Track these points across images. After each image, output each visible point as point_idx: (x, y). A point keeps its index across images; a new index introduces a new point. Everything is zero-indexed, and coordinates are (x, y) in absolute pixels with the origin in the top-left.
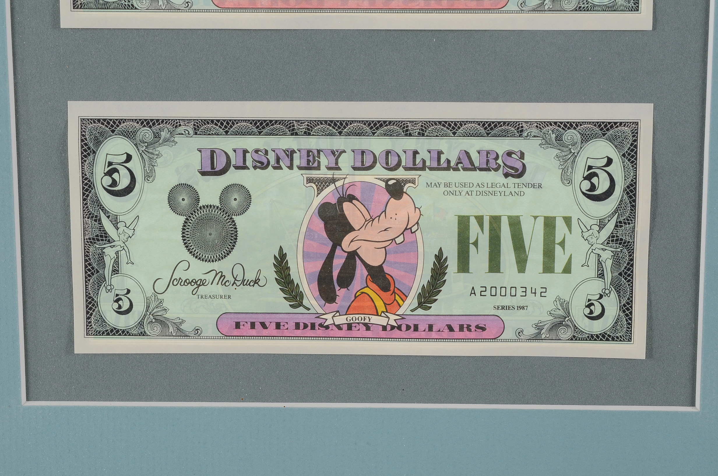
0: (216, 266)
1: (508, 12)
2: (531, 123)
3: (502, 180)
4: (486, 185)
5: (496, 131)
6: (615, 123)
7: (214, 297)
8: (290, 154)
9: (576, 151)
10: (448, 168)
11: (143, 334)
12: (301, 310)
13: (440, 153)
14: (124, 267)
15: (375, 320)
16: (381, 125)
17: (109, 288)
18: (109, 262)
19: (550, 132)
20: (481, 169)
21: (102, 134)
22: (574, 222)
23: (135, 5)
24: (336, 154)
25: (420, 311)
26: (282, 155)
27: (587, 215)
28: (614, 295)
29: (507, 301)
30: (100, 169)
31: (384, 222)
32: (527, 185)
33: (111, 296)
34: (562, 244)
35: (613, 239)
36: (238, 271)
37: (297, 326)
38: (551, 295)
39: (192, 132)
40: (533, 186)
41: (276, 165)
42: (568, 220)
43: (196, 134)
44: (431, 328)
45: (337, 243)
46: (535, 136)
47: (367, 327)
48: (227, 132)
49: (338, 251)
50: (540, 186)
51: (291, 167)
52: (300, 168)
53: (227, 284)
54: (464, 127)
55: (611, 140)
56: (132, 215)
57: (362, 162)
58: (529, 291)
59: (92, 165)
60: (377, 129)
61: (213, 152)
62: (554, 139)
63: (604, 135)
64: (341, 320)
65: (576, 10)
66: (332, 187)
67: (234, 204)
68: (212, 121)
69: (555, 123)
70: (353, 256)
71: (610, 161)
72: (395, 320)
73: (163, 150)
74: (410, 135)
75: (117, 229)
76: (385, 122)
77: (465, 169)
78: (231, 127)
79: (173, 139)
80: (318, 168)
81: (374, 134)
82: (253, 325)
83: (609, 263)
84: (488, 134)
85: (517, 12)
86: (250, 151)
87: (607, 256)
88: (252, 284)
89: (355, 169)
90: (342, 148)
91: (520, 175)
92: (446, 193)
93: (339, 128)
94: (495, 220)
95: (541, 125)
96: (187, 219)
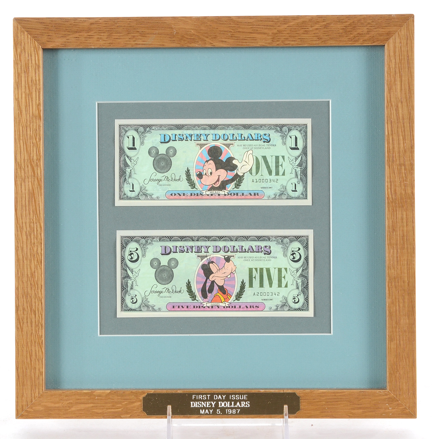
0: (166, 286)
1: (264, 200)
2: (273, 236)
3: (263, 255)
4: (258, 257)
5: (261, 239)
6: (301, 236)
7: (166, 297)
8: (192, 247)
9: (288, 246)
10: (245, 252)
11: (141, 310)
12: (195, 301)
13: (242, 247)
14: (135, 287)
15: (221, 304)
16: (222, 238)
17: (129, 294)
18: (129, 285)
19: (279, 239)
20: (256, 252)
21: (128, 241)
22: (288, 270)
23: (140, 198)
24: (207, 247)
25: (236, 301)
26: (189, 248)
27: (292, 267)
28: (302, 295)
29: (266, 297)
30: (127, 253)
31: (224, 270)
32: (272, 257)
33: (130, 297)
34: (284, 277)
35: (301, 275)
36: (174, 288)
37: (194, 307)
38: (281, 295)
39: (158, 240)
40: (274, 257)
41: (187, 251)
42: (286, 269)
43: (160, 241)
44: (240, 307)
45: (208, 278)
46: (274, 241)
47: (218, 307)
48: (170, 240)
49: (208, 280)
50: (276, 258)
51: (192, 252)
52: (195, 252)
53: (170, 292)
54: (250, 238)
55: (300, 242)
56: (138, 269)
57: (216, 250)
58: (273, 294)
59: (124, 252)
60: (221, 239)
61: (165, 247)
62: (280, 242)
63: (297, 240)
64: (209, 305)
65: (287, 199)
66: (206, 258)
67: (173, 265)
68: (165, 237)
69: (281, 236)
70: (213, 282)
71: (299, 249)
72: (228, 304)
73: (149, 246)
74: (232, 241)
75: (133, 274)
76: (224, 236)
77: (251, 252)
78: (172, 238)
79: (152, 243)
80: (201, 252)
81: (220, 240)
82: (179, 307)
83: (300, 284)
84: (258, 240)
85: (267, 200)
86: (178, 246)
87: (299, 281)
88: (178, 292)
89: (214, 252)
90: (209, 245)
91: (269, 254)
92: (245, 260)
93: (208, 238)
94: (261, 270)
95: (276, 237)
96: (156, 270)
